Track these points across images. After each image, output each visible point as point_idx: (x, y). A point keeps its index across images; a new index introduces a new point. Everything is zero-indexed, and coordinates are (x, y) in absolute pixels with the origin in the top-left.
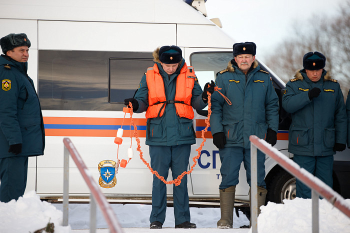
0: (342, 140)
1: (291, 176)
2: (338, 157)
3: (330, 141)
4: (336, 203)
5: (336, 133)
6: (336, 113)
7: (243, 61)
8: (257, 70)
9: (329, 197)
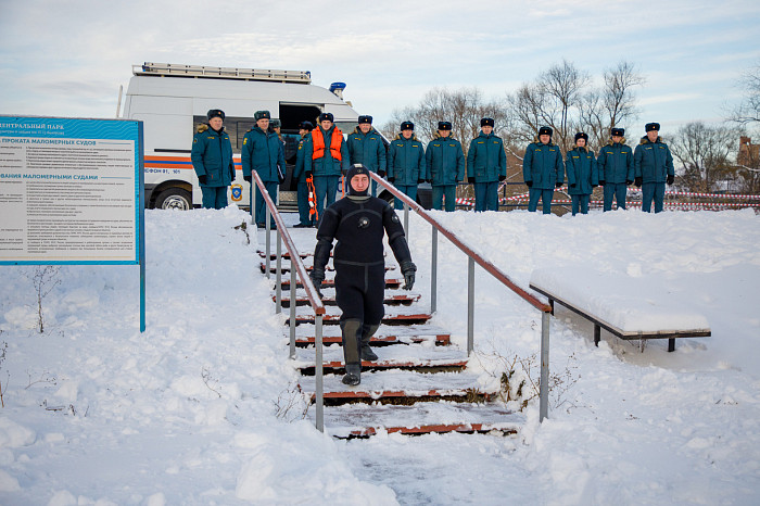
0: (423, 177)
1: (393, 196)
2: (420, 186)
3: (416, 177)
4: (419, 212)
5: (419, 172)
6: (419, 160)
7: (365, 127)
8: (373, 132)
9: (415, 208)
